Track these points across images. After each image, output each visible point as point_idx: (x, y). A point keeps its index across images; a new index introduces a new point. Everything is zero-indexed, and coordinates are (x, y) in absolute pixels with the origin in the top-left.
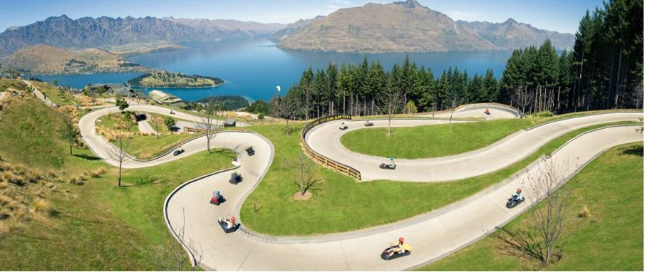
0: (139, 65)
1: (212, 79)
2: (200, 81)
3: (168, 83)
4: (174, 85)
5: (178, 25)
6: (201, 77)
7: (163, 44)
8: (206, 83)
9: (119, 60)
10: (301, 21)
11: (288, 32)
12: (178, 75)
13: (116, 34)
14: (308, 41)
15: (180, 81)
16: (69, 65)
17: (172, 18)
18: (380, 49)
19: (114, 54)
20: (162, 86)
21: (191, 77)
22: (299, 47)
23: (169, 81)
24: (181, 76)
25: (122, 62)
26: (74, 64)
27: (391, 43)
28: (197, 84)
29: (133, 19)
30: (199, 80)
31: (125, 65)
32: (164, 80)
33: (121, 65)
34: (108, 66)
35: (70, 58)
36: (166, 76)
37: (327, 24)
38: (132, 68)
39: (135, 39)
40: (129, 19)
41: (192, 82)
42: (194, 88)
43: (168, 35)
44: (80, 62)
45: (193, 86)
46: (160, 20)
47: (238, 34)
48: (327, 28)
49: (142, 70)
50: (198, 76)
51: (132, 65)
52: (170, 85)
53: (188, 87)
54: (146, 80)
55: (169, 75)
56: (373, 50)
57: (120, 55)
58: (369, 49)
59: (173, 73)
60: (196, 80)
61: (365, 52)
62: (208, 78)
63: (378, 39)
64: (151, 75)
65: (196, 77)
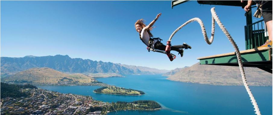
0: (102, 83)
1: (138, 91)
2: (133, 92)
3: (116, 92)
4: (119, 93)
5: (123, 67)
6: (133, 90)
7: (114, 75)
8: (136, 93)
9: (92, 80)
10: (178, 69)
11: (171, 73)
12: (121, 88)
14: (183, 77)
15: (122, 91)
16: (62, 80)
17: (120, 64)
18: (227, 83)
19: (90, 77)
20: (113, 93)
21: (128, 90)
22: (178, 80)
24: (123, 89)
25: (93, 81)
26: (65, 80)
27: (235, 80)
28: (131, 93)
29: (103, 62)
31: (94, 82)
32: (114, 90)
33: (92, 82)
34: (85, 82)
35: (64, 77)
36: (115, 88)
37: (192, 70)
38: (98, 84)
39: (102, 71)
40: (101, 62)
41: (128, 92)
42: (130, 95)
44: (69, 79)
45: (129, 94)
46: (115, 64)
47: (148, 73)
48: (192, 72)
49: (103, 85)
50: (131, 90)
51: (98, 82)
52: (117, 93)
53: (126, 95)
54: (105, 90)
55: (117, 88)
56: (223, 84)
57: (93, 78)
58: (220, 83)
59: (119, 87)
60: (130, 91)
61: (217, 84)
62: (136, 91)
63: (225, 77)
64: (107, 88)
65: (130, 90)
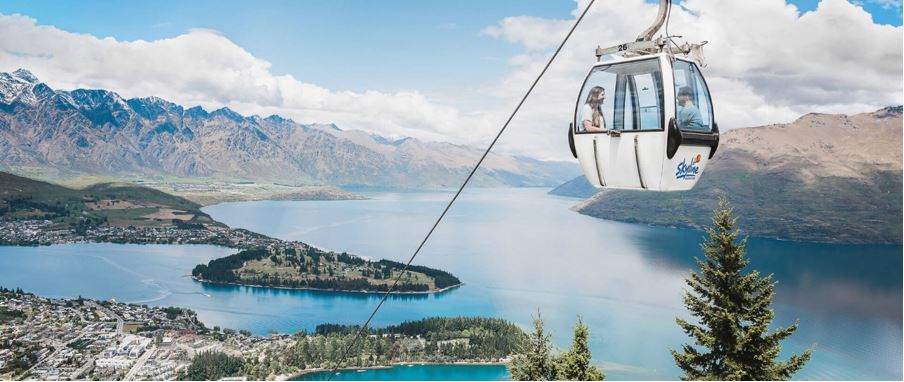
1: (429, 273)
2: (398, 277)
3: (312, 277)
4: (327, 282)
5: (348, 145)
8: (415, 282)
13: (183, 146)
15: (346, 273)
17: (334, 126)
20: (296, 284)
21: (373, 265)
23: (316, 272)
28: (390, 282)
30: (395, 274)
32: (303, 269)
36: (308, 259)
40: (226, 114)
41: (378, 276)
42: (385, 293)
43: (321, 165)
45: (379, 288)
46: (303, 127)
50: (393, 265)
52: (317, 282)
53: (365, 291)
54: (252, 265)
55: (316, 257)
59: (328, 251)
60: (387, 274)
62: (418, 270)
64: (266, 253)
65: (387, 267)
